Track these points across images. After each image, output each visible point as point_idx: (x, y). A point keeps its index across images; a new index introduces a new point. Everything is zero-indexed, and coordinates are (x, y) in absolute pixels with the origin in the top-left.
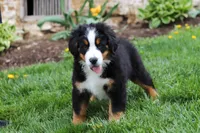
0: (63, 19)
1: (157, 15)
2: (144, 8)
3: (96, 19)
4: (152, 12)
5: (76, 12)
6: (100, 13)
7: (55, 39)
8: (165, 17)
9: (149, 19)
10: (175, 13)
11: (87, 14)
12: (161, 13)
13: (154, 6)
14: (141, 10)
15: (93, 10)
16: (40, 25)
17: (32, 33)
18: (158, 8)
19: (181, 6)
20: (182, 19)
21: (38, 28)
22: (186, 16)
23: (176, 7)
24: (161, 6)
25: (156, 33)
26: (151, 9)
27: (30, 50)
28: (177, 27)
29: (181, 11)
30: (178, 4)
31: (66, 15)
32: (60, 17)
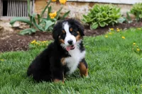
0: (29, 20)
1: (96, 20)
2: (86, 15)
3: (53, 21)
4: (92, 18)
5: (38, 15)
6: (55, 17)
8: (102, 22)
9: (90, 23)
10: (109, 20)
11: (46, 17)
12: (99, 19)
13: (94, 14)
14: (84, 16)
15: (51, 14)
16: (12, 23)
18: (97, 15)
19: (113, 15)
20: (113, 24)
21: (11, 26)
22: (116, 22)
23: (110, 15)
24: (99, 14)
25: (95, 33)
26: (91, 16)
27: (4, 41)
28: (111, 29)
29: (113, 18)
30: (111, 13)
31: (31, 17)
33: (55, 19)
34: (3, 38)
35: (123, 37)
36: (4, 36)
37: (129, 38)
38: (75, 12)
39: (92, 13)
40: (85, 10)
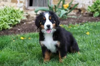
0: (49, 9)
1: (97, 10)
2: (91, 6)
3: (66, 10)
4: (95, 8)
5: (55, 6)
6: (68, 8)
9: (93, 12)
11: (61, 7)
13: (96, 5)
14: (89, 7)
16: (36, 12)
17: (31, 15)
18: (98, 6)
21: (35, 13)
25: (97, 20)
26: (95, 7)
31: (50, 7)
33: (68, 9)
34: (30, 23)
36: (31, 21)
38: (82, 4)
39: (95, 4)
40: (90, 2)
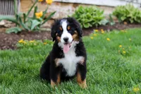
1: (80, 21)
3: (39, 20)
5: (24, 14)
6: (42, 17)
7: (8, 32)
8: (86, 24)
10: (93, 21)
11: (32, 16)
12: (84, 20)
13: (78, 15)
15: (37, 14)
18: (81, 16)
19: (97, 17)
20: (97, 25)
22: (100, 23)
23: (94, 17)
24: (84, 15)
26: (77, 17)
28: (95, 31)
29: (97, 19)
30: (95, 15)
31: (17, 16)
32: (13, 17)
33: (41, 19)
35: (108, 39)
37: (113, 40)
38: (59, 12)
39: (77, 13)
40: (69, 10)
